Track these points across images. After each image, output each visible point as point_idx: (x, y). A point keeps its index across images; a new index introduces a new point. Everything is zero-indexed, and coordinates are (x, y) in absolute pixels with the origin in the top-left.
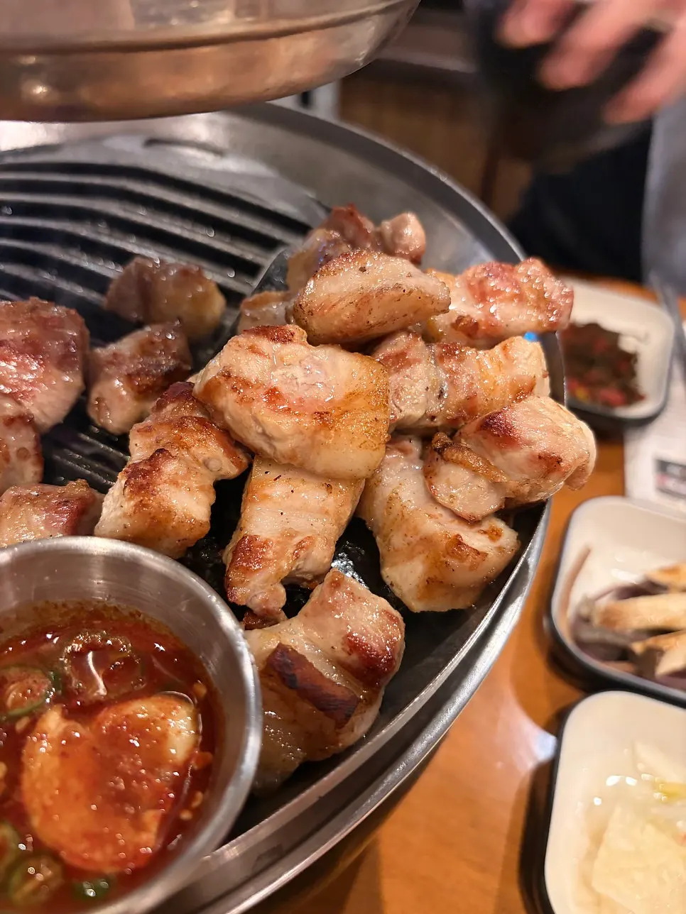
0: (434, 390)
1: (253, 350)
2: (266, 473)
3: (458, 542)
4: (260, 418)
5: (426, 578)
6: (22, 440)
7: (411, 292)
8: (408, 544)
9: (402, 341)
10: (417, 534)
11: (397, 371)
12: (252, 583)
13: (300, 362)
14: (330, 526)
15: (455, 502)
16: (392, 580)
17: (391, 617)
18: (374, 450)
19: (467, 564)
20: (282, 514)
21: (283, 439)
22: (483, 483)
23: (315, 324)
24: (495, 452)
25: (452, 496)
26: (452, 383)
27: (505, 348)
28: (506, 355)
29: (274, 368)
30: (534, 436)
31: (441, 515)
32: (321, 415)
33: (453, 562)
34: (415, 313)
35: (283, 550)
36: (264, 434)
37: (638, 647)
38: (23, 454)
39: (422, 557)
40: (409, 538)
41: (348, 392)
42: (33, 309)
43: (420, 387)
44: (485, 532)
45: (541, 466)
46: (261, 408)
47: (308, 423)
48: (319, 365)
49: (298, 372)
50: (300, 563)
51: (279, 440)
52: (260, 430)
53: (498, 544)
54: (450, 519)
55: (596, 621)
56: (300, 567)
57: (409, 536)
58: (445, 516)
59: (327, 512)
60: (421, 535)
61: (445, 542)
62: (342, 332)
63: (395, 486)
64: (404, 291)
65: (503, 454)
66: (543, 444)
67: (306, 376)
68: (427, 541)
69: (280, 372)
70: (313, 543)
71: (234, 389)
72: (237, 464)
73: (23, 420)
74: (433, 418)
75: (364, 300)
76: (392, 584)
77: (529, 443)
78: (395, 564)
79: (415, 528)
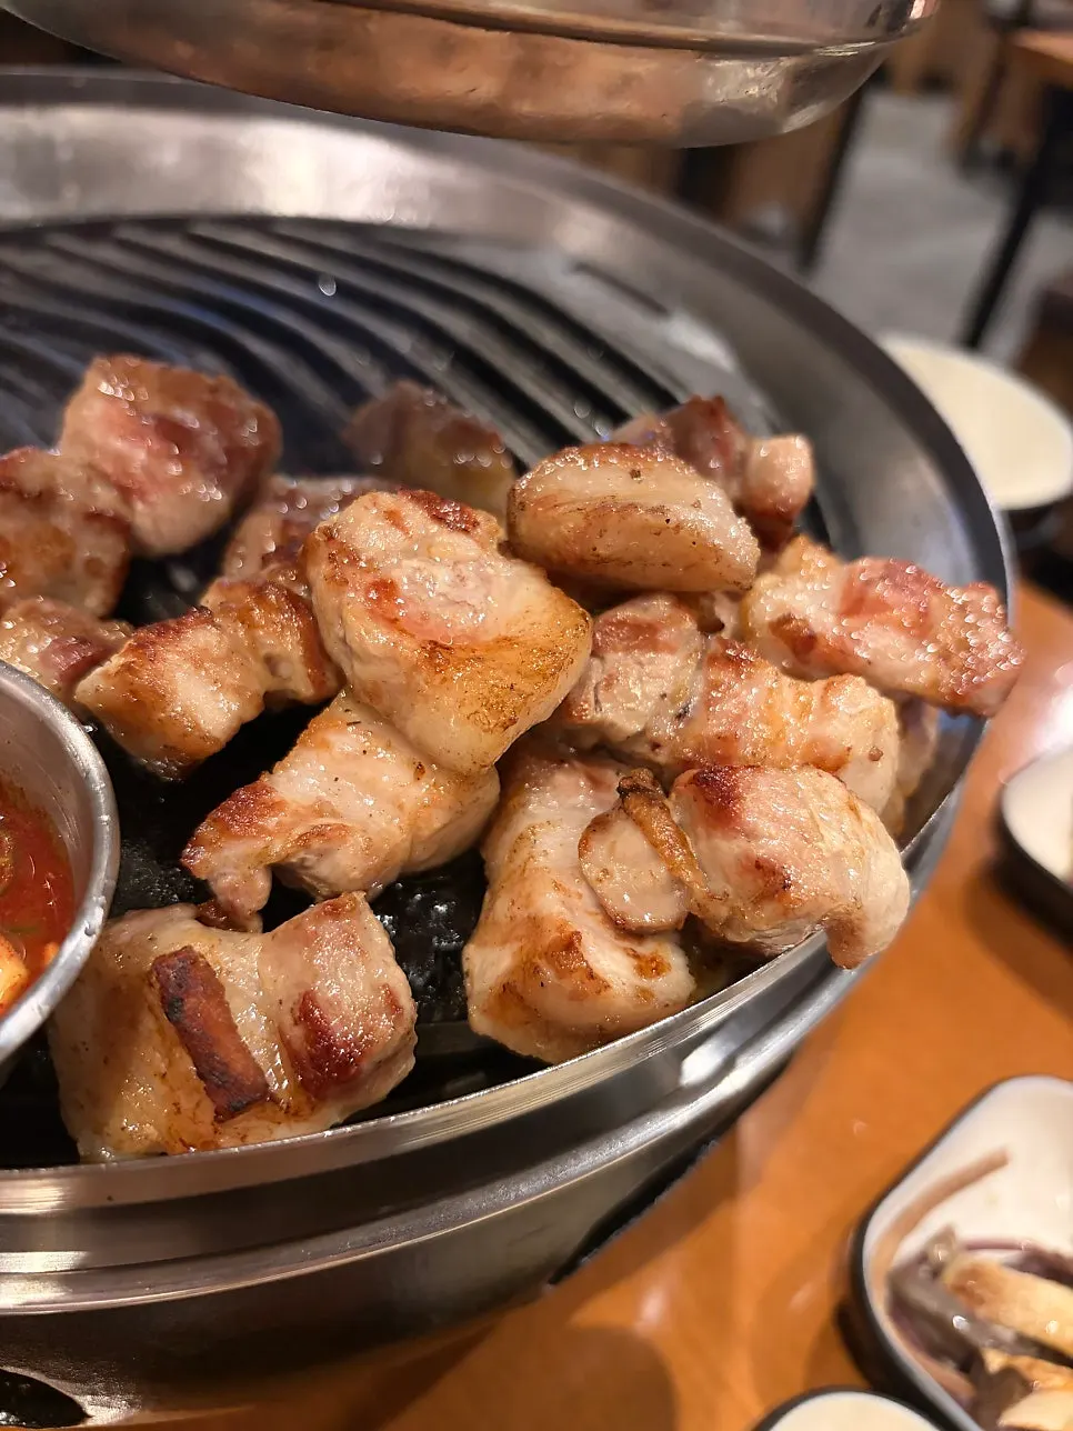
0: (674, 701)
1: (393, 518)
2: (347, 711)
3: (570, 944)
4: (344, 614)
5: (505, 981)
6: (106, 551)
7: (678, 527)
8: (511, 918)
9: (660, 607)
10: (527, 907)
11: (628, 650)
12: (226, 853)
13: (455, 563)
14: (398, 832)
15: (606, 883)
16: (471, 968)
17: (393, 1005)
18: (485, 731)
19: (568, 984)
20: (336, 779)
21: (366, 658)
22: (661, 871)
23: (524, 527)
24: (700, 830)
25: (606, 872)
26: (708, 702)
27: (826, 689)
28: (824, 700)
29: (409, 554)
30: (764, 826)
31: (580, 896)
32: (434, 648)
33: (549, 973)
34: (687, 568)
35: (293, 825)
36: (344, 640)
37: (995, 1361)
38: (93, 567)
39: (516, 946)
40: (515, 909)
41: (503, 634)
42: (214, 390)
43: (654, 689)
44: (636, 956)
45: (755, 881)
46: (355, 600)
47: (409, 649)
48: (486, 580)
49: (444, 576)
50: (311, 858)
51: (359, 658)
52: (341, 634)
53: (645, 983)
54: (594, 909)
55: (949, 1277)
56: (307, 864)
57: (517, 904)
58: (588, 902)
59: (401, 807)
60: (532, 911)
61: (555, 934)
62: (559, 553)
63: (538, 821)
64: (668, 521)
65: (709, 836)
66: (772, 843)
67: (453, 585)
68: (535, 923)
69: (415, 563)
70: (343, 839)
71: (332, 558)
72: (317, 682)
73: (120, 526)
74: (656, 746)
75: (600, 513)
76: (467, 973)
77: (751, 835)
78: (484, 944)
79: (529, 896)
